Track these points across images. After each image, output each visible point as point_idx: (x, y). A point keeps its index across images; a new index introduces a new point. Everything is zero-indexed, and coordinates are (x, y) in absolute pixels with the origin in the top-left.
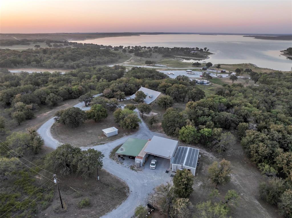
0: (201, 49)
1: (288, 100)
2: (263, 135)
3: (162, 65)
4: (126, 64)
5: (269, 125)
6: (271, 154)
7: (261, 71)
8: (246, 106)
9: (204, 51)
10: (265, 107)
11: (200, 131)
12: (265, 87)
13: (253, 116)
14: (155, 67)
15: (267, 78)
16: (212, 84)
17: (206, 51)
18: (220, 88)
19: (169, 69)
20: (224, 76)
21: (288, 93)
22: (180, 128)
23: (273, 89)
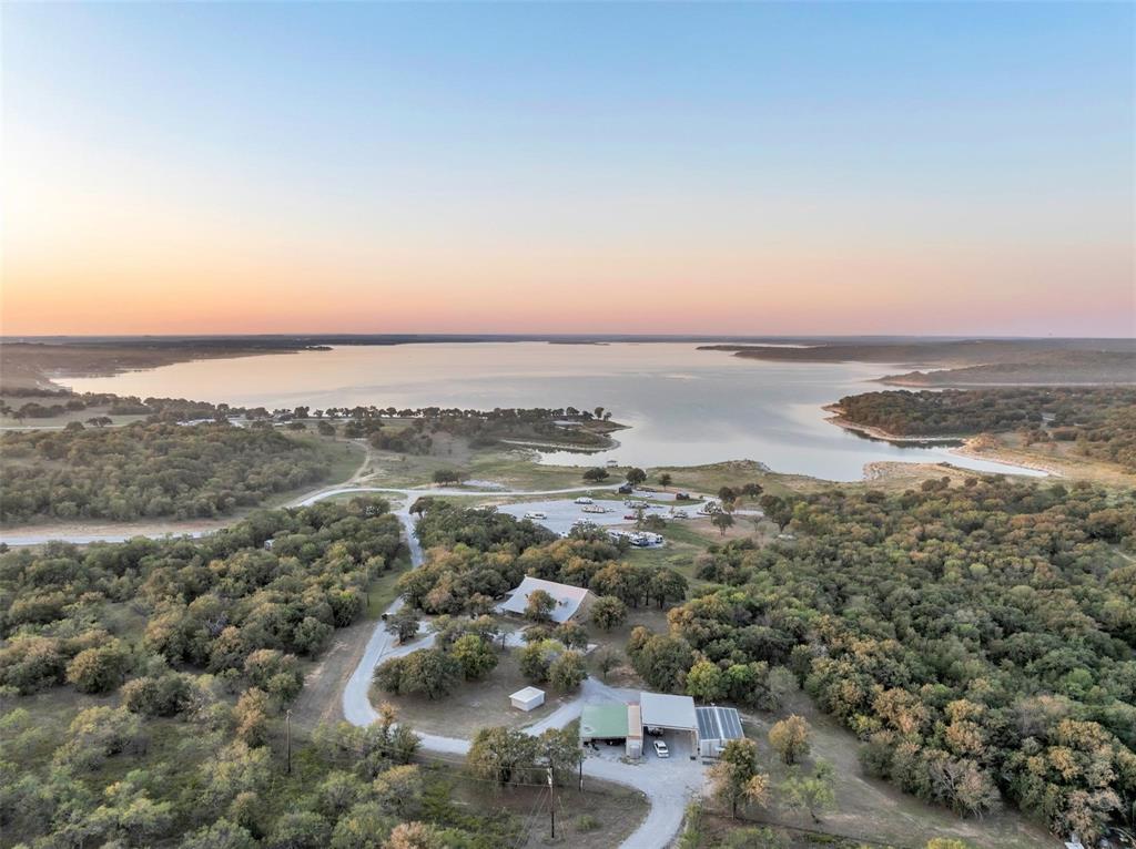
0: (585, 413)
1: (872, 578)
2: (845, 666)
3: (486, 484)
4: (366, 484)
5: (850, 644)
6: (865, 697)
7: (785, 486)
8: (790, 606)
9: (595, 417)
10: (829, 603)
11: (728, 672)
12: (814, 544)
13: (815, 628)
14: (470, 494)
15: (811, 513)
16: (671, 544)
17: (602, 419)
18: (707, 561)
19: (515, 496)
20: (693, 511)
21: (869, 557)
22: (688, 670)
23: (832, 549)
